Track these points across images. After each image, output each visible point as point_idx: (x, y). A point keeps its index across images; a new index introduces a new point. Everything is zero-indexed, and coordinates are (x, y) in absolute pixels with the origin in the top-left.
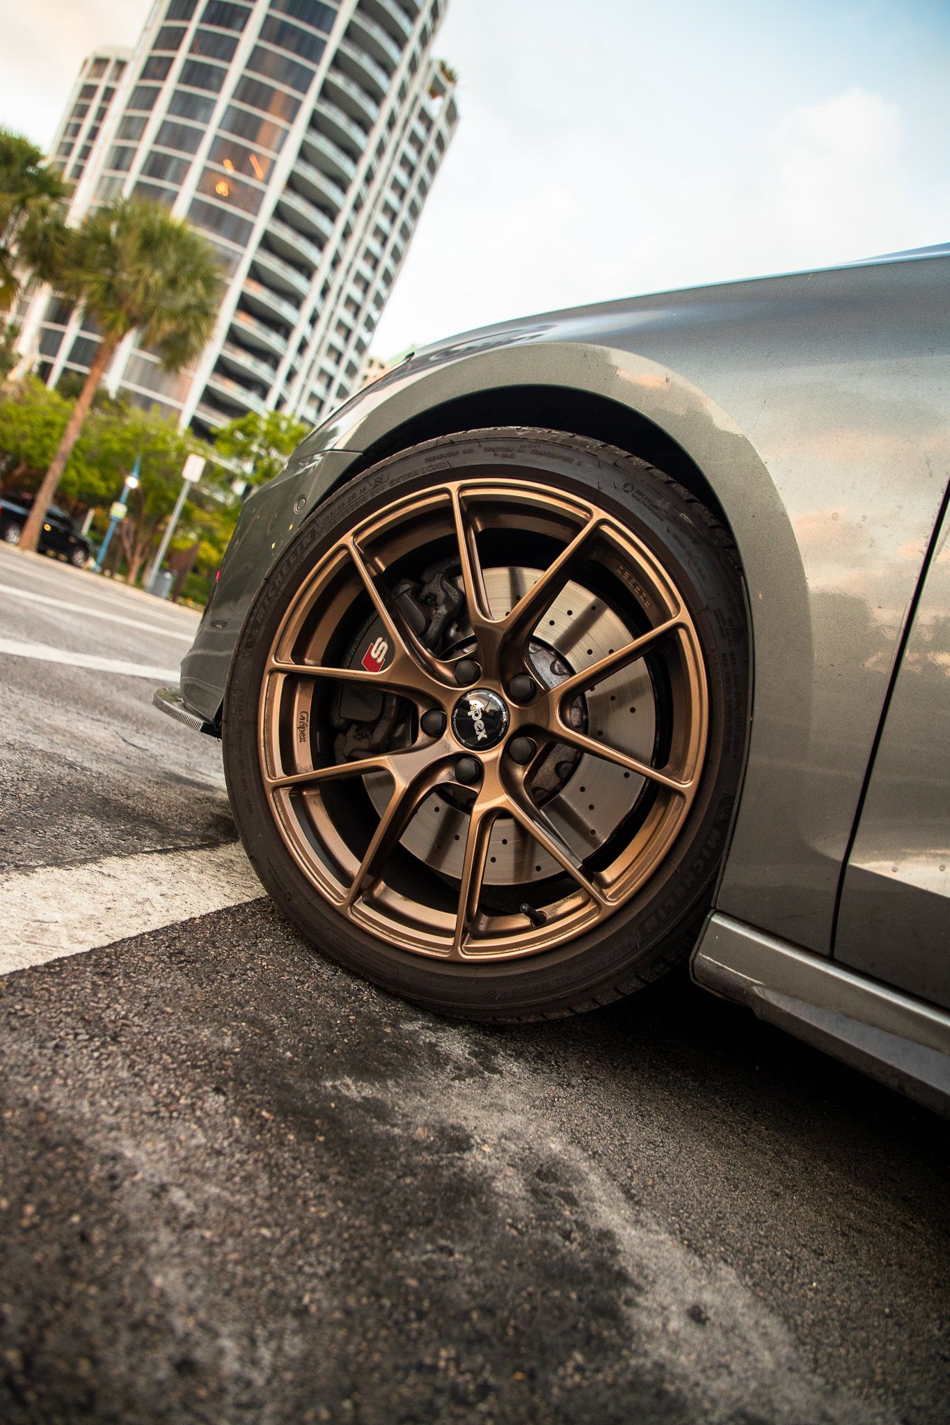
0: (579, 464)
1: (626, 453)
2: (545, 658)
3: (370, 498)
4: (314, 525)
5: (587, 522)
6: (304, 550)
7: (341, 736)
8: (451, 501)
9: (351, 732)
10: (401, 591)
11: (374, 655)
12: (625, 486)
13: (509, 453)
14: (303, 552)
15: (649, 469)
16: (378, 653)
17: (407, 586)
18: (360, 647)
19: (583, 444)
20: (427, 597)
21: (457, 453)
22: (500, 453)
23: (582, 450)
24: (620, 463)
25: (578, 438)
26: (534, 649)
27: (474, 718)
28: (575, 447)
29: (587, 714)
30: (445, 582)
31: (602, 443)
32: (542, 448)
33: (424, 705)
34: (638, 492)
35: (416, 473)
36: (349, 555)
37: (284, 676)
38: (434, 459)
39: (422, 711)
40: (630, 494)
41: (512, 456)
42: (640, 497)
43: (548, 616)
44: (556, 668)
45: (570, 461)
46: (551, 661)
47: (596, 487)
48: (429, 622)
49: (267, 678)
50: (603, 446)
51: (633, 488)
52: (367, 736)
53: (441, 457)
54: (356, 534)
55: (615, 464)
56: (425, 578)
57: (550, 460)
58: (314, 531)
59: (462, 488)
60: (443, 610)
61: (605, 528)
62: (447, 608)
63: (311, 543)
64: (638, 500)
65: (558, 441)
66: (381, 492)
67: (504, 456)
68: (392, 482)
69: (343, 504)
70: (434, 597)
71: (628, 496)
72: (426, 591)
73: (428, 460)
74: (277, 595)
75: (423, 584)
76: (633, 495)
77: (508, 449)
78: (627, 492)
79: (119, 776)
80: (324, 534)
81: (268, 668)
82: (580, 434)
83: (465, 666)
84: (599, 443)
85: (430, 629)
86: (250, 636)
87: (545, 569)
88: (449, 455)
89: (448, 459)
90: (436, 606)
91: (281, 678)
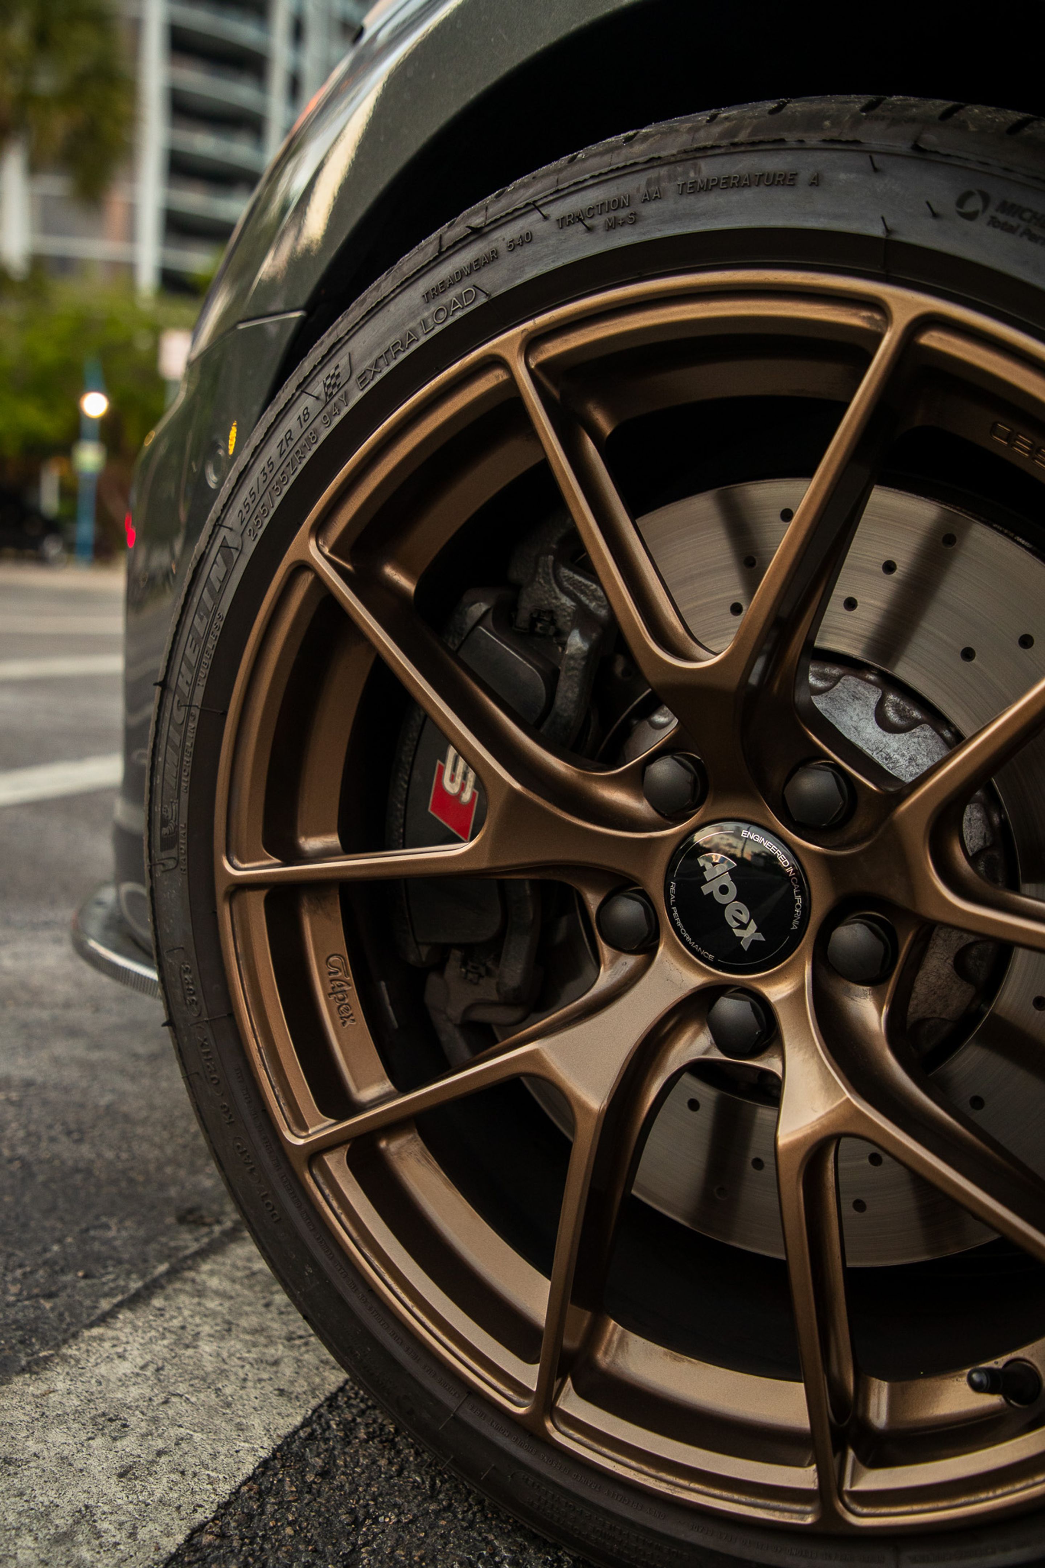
0: (816, 182)
1: (940, 105)
2: (855, 698)
3: (325, 434)
4: (224, 532)
5: (878, 338)
6: (217, 596)
7: (433, 979)
8: (512, 383)
9: (453, 969)
10: (470, 623)
11: (451, 788)
12: (961, 203)
13: (623, 213)
14: (217, 603)
15: (1017, 127)
16: (459, 779)
17: (480, 608)
18: (417, 775)
19: (813, 122)
20: (533, 621)
21: (493, 257)
22: (599, 221)
23: (813, 139)
24: (930, 139)
25: (796, 107)
26: (822, 677)
27: (720, 899)
28: (791, 138)
29: (1000, 810)
30: (565, 572)
31: (865, 99)
32: (708, 168)
33: (596, 887)
34: (1004, 207)
35: (411, 336)
36: (319, 582)
37: (263, 893)
38: (443, 287)
39: (593, 901)
40: (983, 219)
41: (634, 220)
42: (1013, 221)
43: (840, 592)
44: (891, 713)
45: (787, 180)
46: (873, 697)
47: (878, 231)
48: (552, 678)
49: (225, 912)
50: (868, 108)
51: (986, 199)
52: (489, 972)
53: (459, 276)
54: (319, 529)
55: (916, 148)
56: (515, 574)
57: (734, 197)
58: (224, 546)
59: (532, 343)
60: (576, 642)
61: (933, 339)
62: (583, 635)
63: (228, 574)
64: (1011, 230)
65: (742, 137)
66: (345, 410)
67: (612, 226)
68: (363, 379)
69: (271, 464)
70: (550, 616)
71: (979, 226)
72: (526, 607)
73: (430, 296)
74: (189, 714)
75: (517, 588)
76: (994, 222)
77: (617, 204)
78: (971, 216)
79: (72, 1074)
80: (250, 547)
81: (221, 889)
82: (796, 94)
83: (663, 769)
84: (856, 102)
85: (559, 701)
86: (164, 823)
87: (808, 472)
88: (477, 266)
89: (475, 279)
90: (561, 636)
91: (256, 902)
